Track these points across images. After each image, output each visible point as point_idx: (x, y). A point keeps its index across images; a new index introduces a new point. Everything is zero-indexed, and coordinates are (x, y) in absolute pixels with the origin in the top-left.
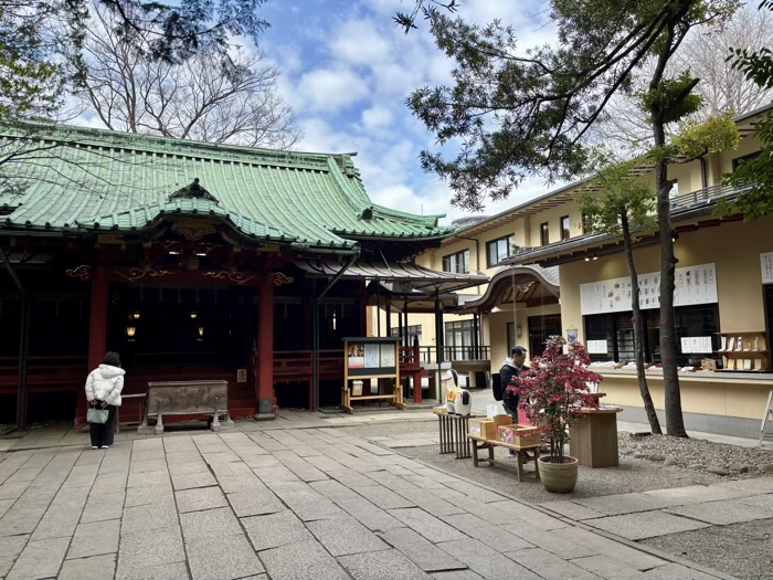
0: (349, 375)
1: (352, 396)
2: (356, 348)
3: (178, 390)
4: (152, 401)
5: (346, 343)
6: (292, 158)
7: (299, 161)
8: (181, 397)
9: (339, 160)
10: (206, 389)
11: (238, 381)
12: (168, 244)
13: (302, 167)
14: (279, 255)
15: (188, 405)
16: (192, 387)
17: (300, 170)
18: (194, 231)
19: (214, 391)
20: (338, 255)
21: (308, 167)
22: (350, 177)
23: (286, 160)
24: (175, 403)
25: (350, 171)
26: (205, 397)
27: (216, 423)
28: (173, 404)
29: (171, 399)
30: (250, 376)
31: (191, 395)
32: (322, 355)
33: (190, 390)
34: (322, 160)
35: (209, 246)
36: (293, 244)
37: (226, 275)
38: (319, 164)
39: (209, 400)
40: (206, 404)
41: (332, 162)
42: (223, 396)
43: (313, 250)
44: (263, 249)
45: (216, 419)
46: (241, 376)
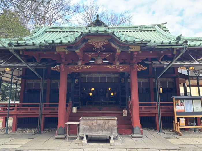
0: (177, 115)
1: (180, 126)
2: (180, 102)
3: (93, 122)
4: (81, 128)
5: (174, 99)
6: (141, 27)
7: (143, 28)
8: (95, 126)
9: (159, 26)
10: (107, 122)
11: (124, 115)
12: (90, 54)
13: (145, 30)
14: (140, 52)
15: (98, 130)
16: (100, 121)
17: (144, 31)
18: (98, 43)
19: (111, 123)
20: (173, 49)
21: (147, 30)
22: (165, 31)
23: (138, 28)
24: (92, 129)
25: (165, 29)
26: (106, 126)
27: (112, 141)
28: (91, 130)
29: (90, 127)
30: (128, 114)
31: (99, 125)
32: (161, 104)
33: (99, 122)
34: (153, 27)
35: (107, 54)
36: (148, 44)
37: (115, 67)
38: (151, 28)
39: (108, 128)
40: (107, 130)
41: (156, 27)
42: (115, 126)
43: (159, 47)
44: (132, 50)
45: (112, 138)
46: (125, 113)
